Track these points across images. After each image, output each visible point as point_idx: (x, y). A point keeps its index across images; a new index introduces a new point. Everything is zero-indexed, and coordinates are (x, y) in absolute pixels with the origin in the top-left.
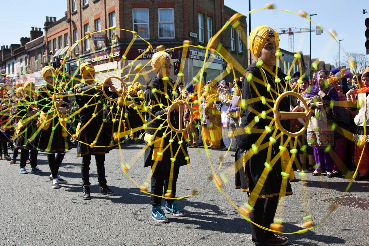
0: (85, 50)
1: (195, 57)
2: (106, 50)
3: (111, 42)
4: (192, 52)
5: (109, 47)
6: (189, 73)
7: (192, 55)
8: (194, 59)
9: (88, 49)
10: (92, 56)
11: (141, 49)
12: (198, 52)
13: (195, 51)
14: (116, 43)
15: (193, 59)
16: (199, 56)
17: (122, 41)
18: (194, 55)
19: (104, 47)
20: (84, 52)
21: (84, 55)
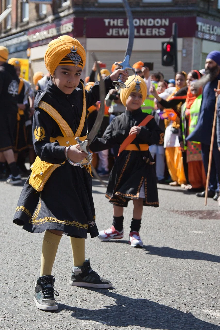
0: (22, 21)
1: (207, 36)
2: (53, 21)
3: (60, 6)
4: (201, 26)
5: (57, 16)
6: (194, 66)
7: (201, 31)
8: (206, 39)
9: (26, 19)
10: (31, 30)
11: (110, 18)
12: (213, 28)
13: (208, 26)
14: (69, 8)
15: (203, 39)
16: (215, 33)
17: (78, 5)
18: (206, 33)
19: (50, 15)
20: (20, 24)
21: (19, 29)
